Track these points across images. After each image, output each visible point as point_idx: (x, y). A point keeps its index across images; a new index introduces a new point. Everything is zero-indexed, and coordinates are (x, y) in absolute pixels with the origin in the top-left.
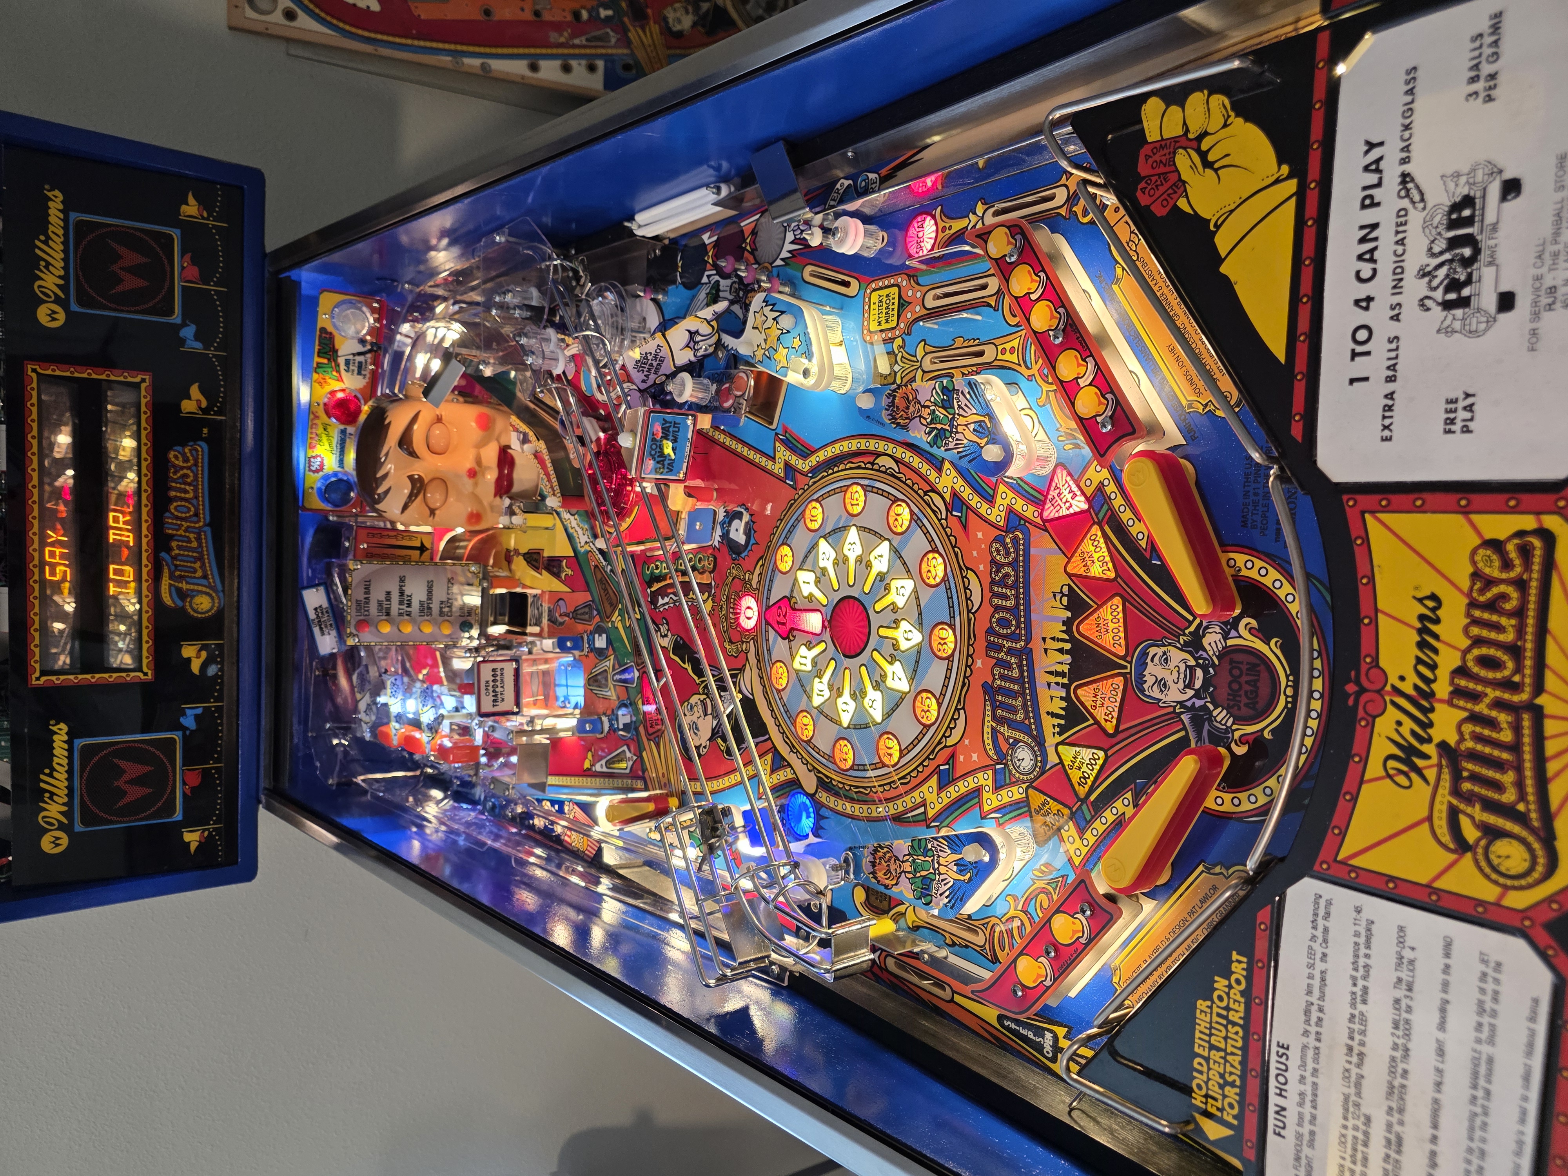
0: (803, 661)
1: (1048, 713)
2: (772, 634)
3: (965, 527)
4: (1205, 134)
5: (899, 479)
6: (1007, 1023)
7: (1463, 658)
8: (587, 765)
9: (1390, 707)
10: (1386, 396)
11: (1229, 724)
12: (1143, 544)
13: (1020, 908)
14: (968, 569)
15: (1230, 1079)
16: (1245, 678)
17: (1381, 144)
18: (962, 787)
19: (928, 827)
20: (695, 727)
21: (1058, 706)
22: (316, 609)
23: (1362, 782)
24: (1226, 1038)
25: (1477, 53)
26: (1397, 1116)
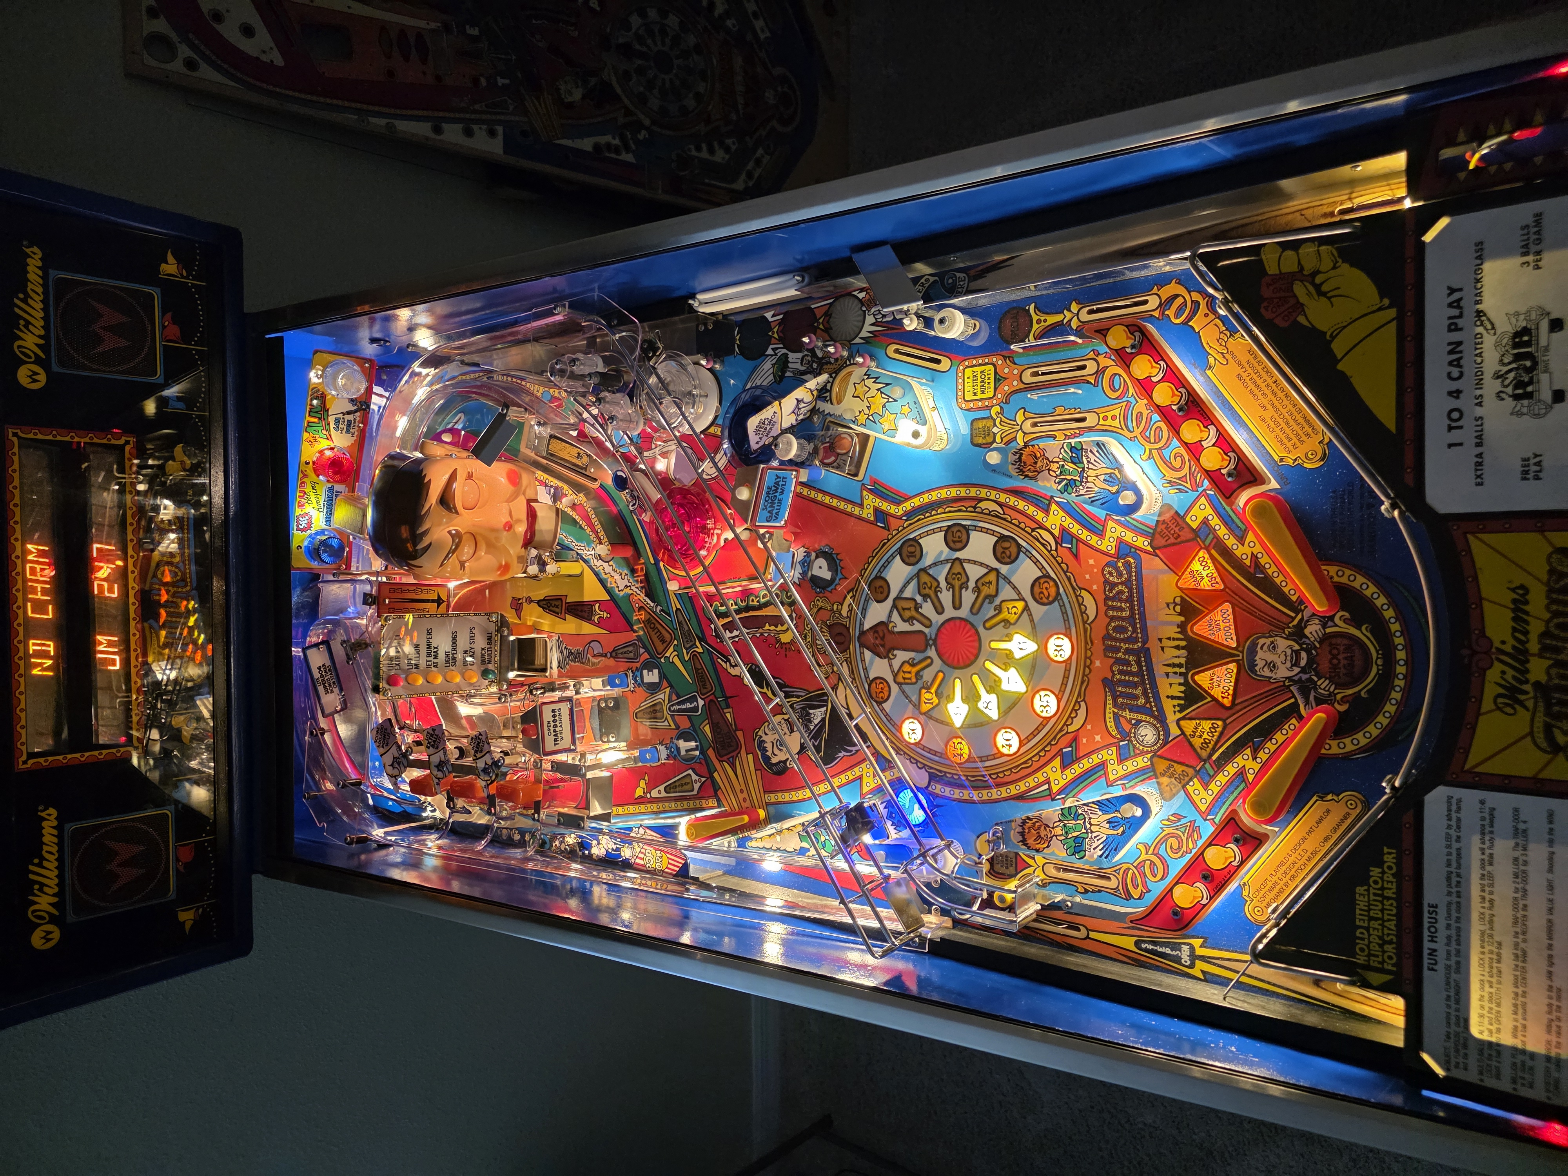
0: (908, 676)
1: (1168, 697)
2: (868, 654)
3: (1076, 556)
4: (1318, 272)
5: (1004, 519)
6: (1143, 946)
7: (1547, 626)
8: (639, 792)
9: (1496, 663)
10: (1477, 456)
11: (1332, 689)
12: (1248, 562)
13: (1151, 852)
14: (1081, 589)
15: (1387, 939)
16: (1341, 657)
17: (1461, 290)
18: (1086, 764)
19: (1053, 800)
20: (780, 744)
21: (1177, 690)
22: (319, 668)
23: (1478, 714)
24: (1382, 910)
25: (1525, 237)
26: (1521, 937)
